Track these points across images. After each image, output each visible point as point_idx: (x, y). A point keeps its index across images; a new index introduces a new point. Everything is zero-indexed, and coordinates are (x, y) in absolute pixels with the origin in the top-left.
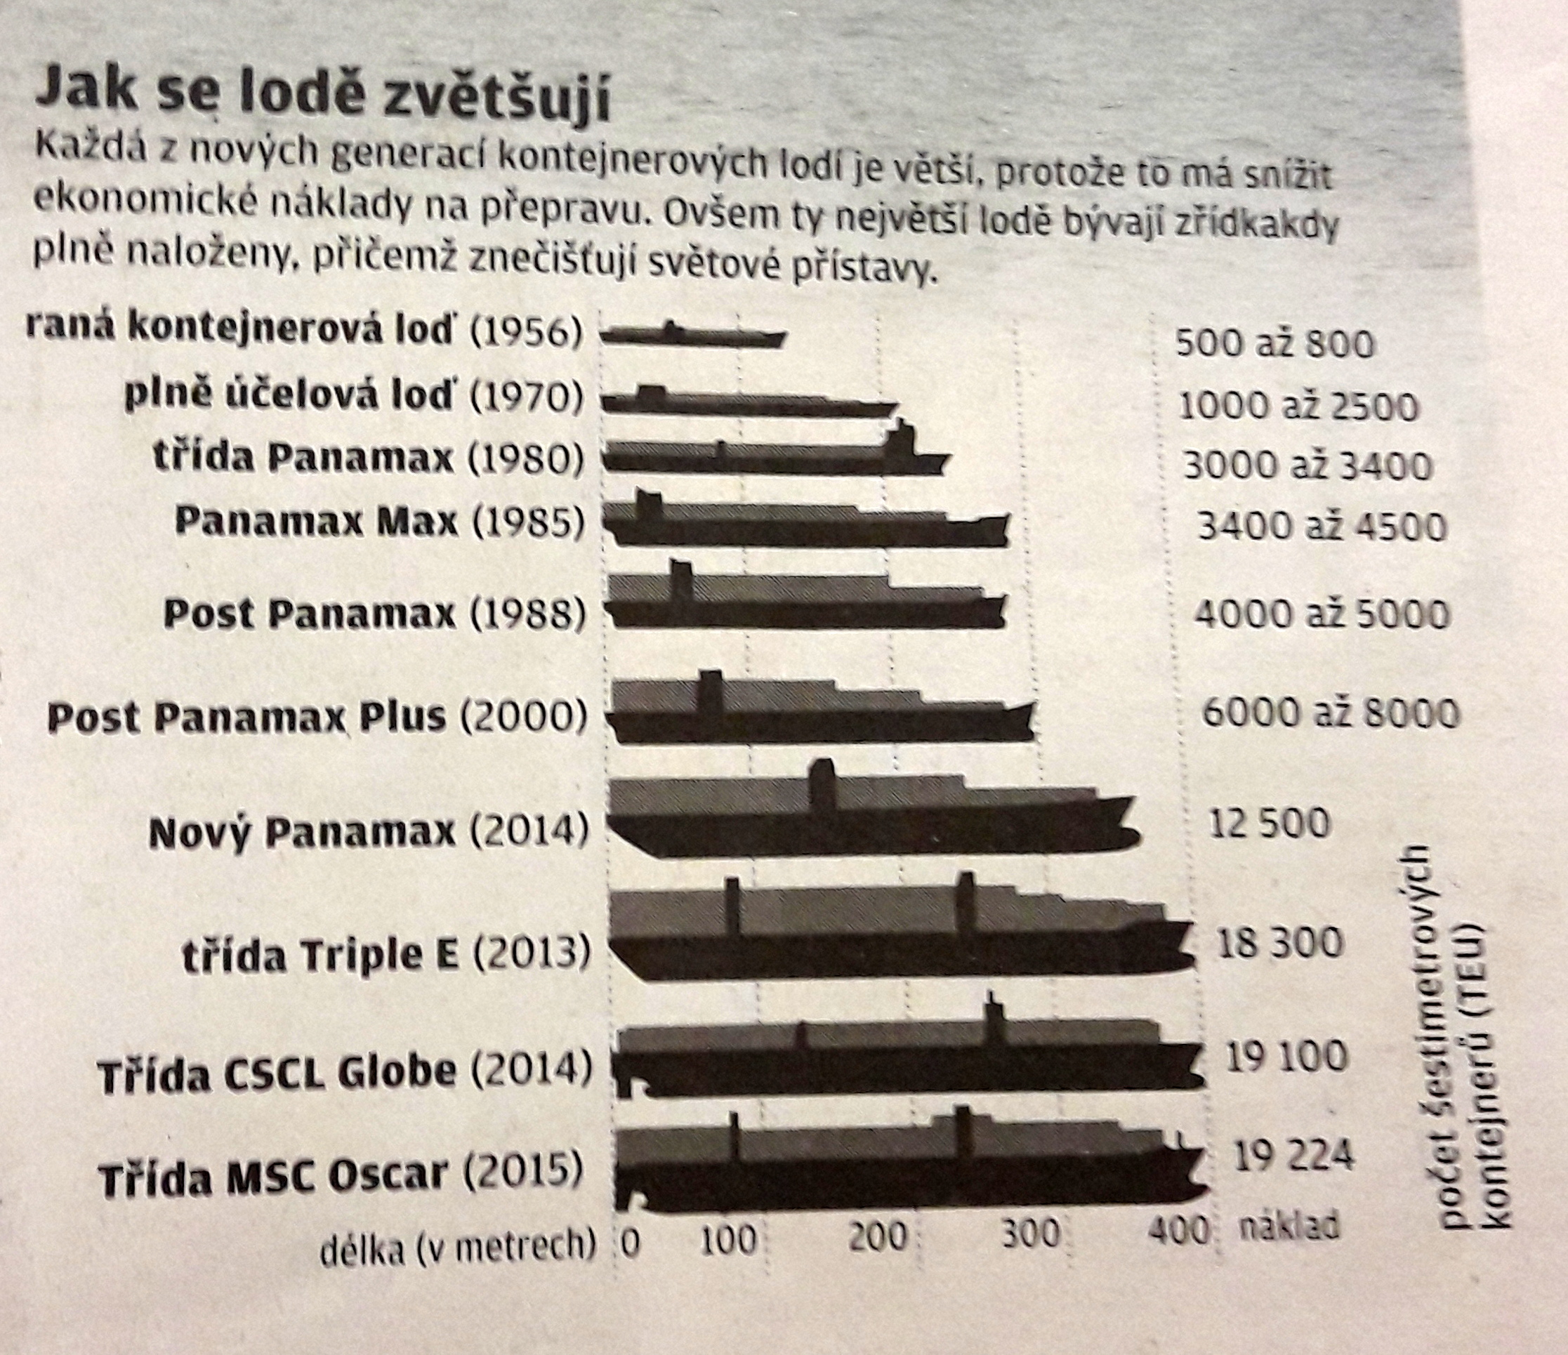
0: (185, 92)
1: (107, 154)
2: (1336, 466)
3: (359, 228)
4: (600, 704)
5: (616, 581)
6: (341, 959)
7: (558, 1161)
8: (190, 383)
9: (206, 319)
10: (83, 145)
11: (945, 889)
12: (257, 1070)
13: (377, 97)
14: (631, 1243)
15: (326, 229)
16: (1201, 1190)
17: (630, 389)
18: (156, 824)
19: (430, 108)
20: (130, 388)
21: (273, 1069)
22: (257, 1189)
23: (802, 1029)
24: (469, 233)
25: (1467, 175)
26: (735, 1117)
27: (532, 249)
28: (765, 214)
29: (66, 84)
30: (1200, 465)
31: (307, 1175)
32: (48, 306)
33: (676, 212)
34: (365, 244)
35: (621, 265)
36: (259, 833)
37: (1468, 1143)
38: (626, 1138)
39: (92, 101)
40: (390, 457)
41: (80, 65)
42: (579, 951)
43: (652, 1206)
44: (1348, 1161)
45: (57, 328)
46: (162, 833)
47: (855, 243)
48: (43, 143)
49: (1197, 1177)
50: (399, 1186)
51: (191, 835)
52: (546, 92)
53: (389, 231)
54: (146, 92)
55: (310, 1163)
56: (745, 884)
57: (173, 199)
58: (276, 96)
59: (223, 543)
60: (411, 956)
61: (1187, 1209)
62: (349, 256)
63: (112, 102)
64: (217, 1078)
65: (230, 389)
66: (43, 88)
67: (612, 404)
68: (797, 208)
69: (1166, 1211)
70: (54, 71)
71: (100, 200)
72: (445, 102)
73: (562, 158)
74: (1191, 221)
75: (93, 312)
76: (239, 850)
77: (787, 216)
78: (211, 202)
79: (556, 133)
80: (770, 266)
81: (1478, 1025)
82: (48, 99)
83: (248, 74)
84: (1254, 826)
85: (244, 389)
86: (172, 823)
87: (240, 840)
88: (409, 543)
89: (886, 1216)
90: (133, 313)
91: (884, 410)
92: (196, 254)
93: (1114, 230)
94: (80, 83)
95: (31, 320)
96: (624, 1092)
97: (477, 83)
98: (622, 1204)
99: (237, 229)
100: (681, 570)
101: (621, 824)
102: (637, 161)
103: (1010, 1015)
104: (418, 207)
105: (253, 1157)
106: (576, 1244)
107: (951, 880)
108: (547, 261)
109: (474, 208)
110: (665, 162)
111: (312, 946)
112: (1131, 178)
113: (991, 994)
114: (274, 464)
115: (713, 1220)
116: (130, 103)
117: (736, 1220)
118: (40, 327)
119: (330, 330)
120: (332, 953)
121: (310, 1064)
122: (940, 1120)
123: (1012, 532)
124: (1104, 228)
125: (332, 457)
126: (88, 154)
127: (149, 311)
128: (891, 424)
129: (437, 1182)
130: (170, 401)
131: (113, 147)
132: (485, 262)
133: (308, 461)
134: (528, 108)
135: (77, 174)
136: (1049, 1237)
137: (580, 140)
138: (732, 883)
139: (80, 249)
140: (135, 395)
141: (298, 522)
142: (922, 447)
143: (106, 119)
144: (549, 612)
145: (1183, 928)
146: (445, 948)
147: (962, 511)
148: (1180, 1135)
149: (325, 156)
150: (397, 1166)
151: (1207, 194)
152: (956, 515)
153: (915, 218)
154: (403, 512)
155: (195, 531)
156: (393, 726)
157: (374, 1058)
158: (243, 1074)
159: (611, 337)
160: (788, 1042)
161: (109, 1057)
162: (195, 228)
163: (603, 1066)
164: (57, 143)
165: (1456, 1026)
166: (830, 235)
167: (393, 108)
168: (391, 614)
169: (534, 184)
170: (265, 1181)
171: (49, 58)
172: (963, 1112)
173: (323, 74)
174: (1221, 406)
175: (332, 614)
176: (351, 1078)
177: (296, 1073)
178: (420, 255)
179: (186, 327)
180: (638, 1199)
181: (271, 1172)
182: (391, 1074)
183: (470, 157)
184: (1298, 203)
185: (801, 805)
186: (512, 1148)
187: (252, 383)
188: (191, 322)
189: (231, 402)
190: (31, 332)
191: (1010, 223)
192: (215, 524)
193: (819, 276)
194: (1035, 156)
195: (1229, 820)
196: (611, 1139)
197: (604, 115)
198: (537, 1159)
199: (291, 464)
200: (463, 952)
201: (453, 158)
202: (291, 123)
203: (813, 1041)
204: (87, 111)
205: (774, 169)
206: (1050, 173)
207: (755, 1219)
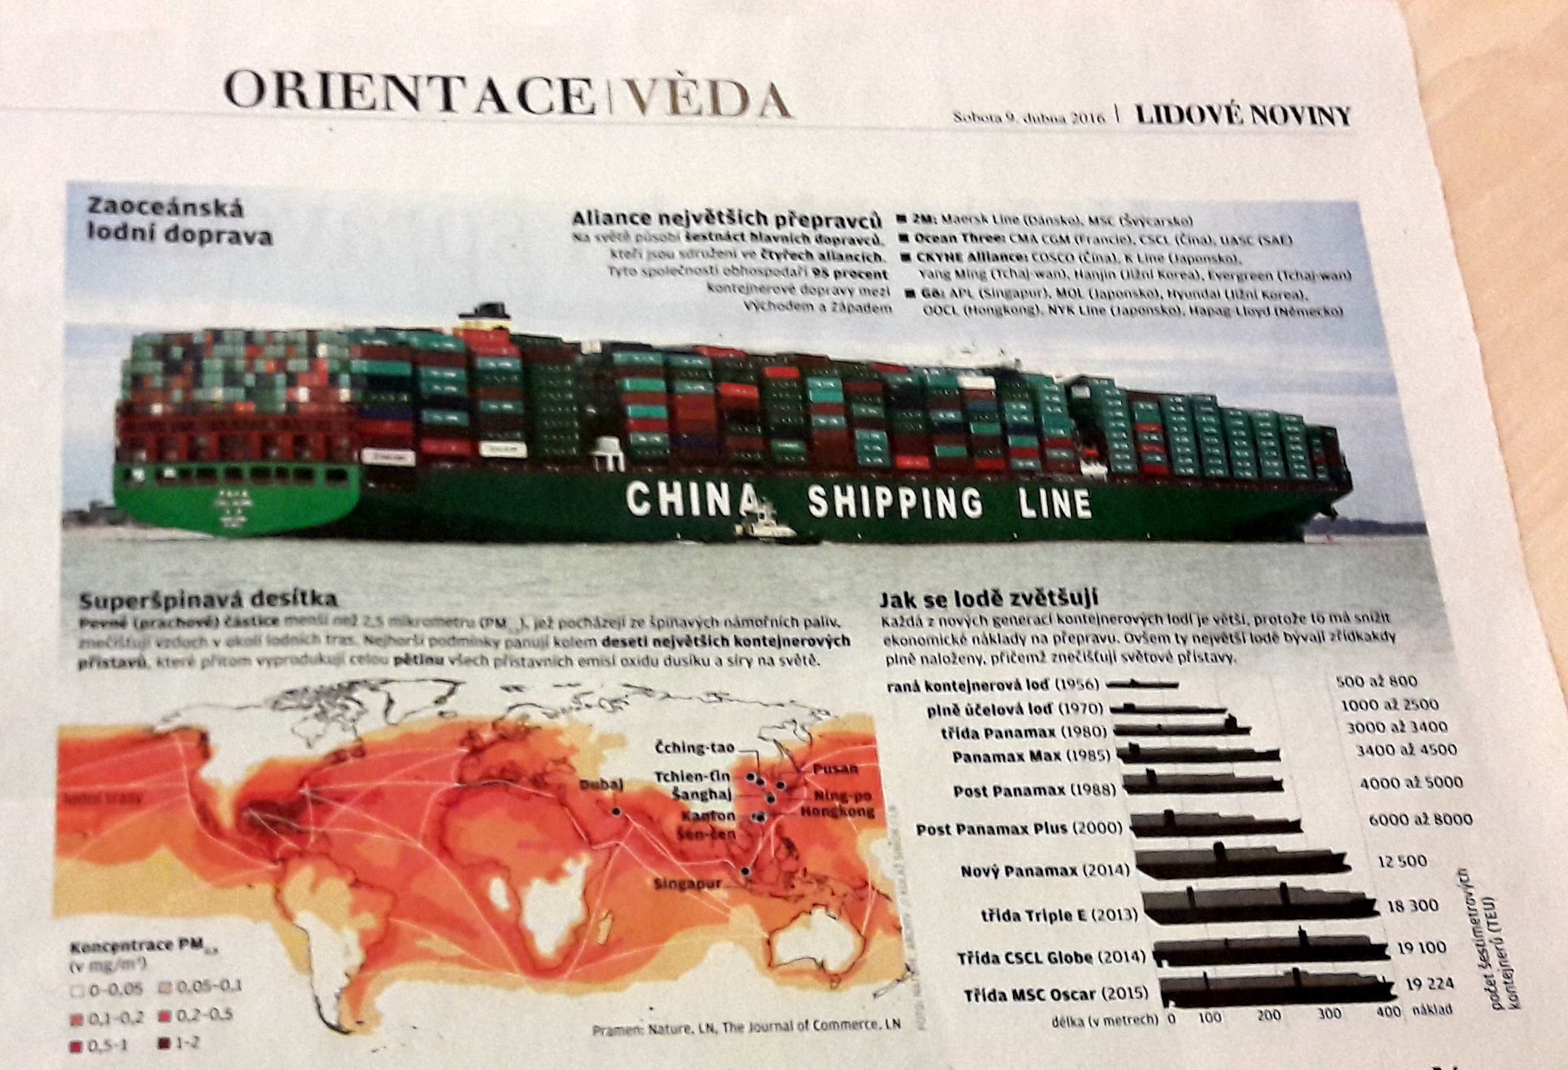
0: (934, 601)
1: (908, 625)
2: (1408, 727)
3: (1008, 648)
4: (1127, 824)
5: (1126, 777)
6: (1041, 917)
7: (1138, 990)
8: (951, 707)
9: (954, 684)
10: (899, 622)
11: (1275, 889)
12: (1017, 956)
13: (1007, 600)
14: (1172, 1019)
15: (996, 649)
16: (1395, 997)
17: (1121, 705)
18: (963, 868)
19: (1028, 602)
20: (929, 710)
21: (1023, 956)
22: (1024, 999)
23: (1226, 941)
24: (1050, 648)
25: (1444, 616)
26: (1205, 974)
27: (1075, 654)
28: (1166, 638)
29: (890, 600)
30: (1354, 728)
31: (1042, 995)
32: (895, 681)
33: (1129, 638)
34: (1010, 654)
35: (1111, 658)
36: (1002, 872)
37: (1499, 978)
38: (1163, 982)
39: (901, 606)
40: (1031, 732)
41: (894, 592)
42: (1133, 914)
43: (1177, 1005)
44: (1452, 986)
45: (899, 688)
46: (966, 871)
47: (1202, 648)
48: (885, 622)
49: (1393, 992)
50: (1077, 999)
51: (977, 872)
52: (1072, 596)
53: (1018, 649)
54: (920, 602)
55: (1042, 990)
56: (1195, 888)
57: (935, 641)
58: (969, 601)
59: (972, 766)
60: (1068, 916)
61: (1391, 1004)
62: (1005, 659)
63: (908, 606)
64: (1002, 959)
65: (967, 710)
66: (882, 602)
67: (1114, 710)
68: (1176, 636)
69: (1383, 1005)
70: (885, 596)
71: (908, 642)
72: (1034, 601)
73: (1083, 619)
74: (1336, 636)
75: (911, 683)
76: (996, 877)
77: (1173, 638)
78: (950, 641)
79: (1079, 610)
80: (1169, 657)
81: (1497, 935)
82: (885, 605)
83: (957, 593)
84: (1396, 862)
85: (972, 709)
86: (969, 868)
87: (996, 873)
88: (1043, 764)
89: (1271, 1008)
90: (926, 682)
91: (1222, 711)
92: (947, 660)
93: (1305, 640)
94: (896, 599)
95: (889, 687)
96: (1160, 965)
97: (1046, 593)
98: (1166, 1005)
99: (960, 650)
100: (1151, 773)
101: (1141, 867)
102: (1112, 620)
103: (1308, 934)
104: (1028, 640)
105: (1021, 988)
106: (1150, 1020)
107: (1277, 885)
108: (1081, 658)
109: (1050, 639)
110: (1122, 620)
111: (1030, 913)
112: (1309, 620)
113: (1300, 927)
114: (987, 735)
115: (1203, 1011)
116: (914, 606)
117: (1212, 1010)
118: (893, 688)
119: (1001, 686)
120: (1037, 915)
121: (1036, 955)
122: (1287, 974)
123: (1282, 755)
124: (1301, 640)
125: (1009, 733)
126: (902, 625)
127: (932, 682)
128: (1226, 716)
129: (1092, 997)
130: (945, 714)
131: (910, 623)
132: (1058, 659)
133: (999, 735)
134: (1066, 601)
135: (899, 633)
136: (1337, 1015)
137: (1088, 612)
138: (1190, 889)
139: (903, 660)
140: (931, 712)
141: (999, 757)
142: (1239, 724)
143: (906, 612)
144: (1101, 789)
145: (1373, 901)
146: (1080, 914)
147: (1260, 748)
148: (1384, 978)
149: (991, 622)
150: (1076, 992)
151: (1341, 626)
152: (1257, 749)
153: (1224, 638)
154: (1039, 753)
155: (961, 761)
156: (1047, 832)
157: (1060, 953)
158: (1012, 958)
159: (1111, 685)
160: (1222, 945)
161: (962, 951)
162: (945, 650)
163: (1150, 956)
164: (890, 621)
165: (1487, 935)
166: (1191, 645)
167: (1014, 603)
168: (1040, 790)
169: (1072, 629)
170: (1027, 997)
171: (883, 591)
172: (1295, 970)
173: (986, 592)
174: (1359, 705)
175: (1018, 791)
176: (1053, 960)
177: (1032, 958)
178: (1033, 657)
179: (947, 687)
180: (1172, 1003)
181: (1028, 993)
182: (1068, 959)
183: (1047, 620)
184: (1378, 629)
185: (1212, 859)
186: (1119, 986)
187: (974, 707)
188: (948, 685)
189: (968, 713)
190: (889, 690)
191: (1263, 639)
192: (968, 759)
193: (1189, 661)
194: (1268, 614)
195: (1385, 861)
196: (1158, 982)
197: (1096, 602)
198: (1130, 989)
199: (994, 736)
200: (1088, 915)
201: (1040, 621)
202: (976, 611)
203: (1233, 946)
204: (899, 610)
205: (1166, 620)
206: (1276, 620)
207: (1220, 1010)
